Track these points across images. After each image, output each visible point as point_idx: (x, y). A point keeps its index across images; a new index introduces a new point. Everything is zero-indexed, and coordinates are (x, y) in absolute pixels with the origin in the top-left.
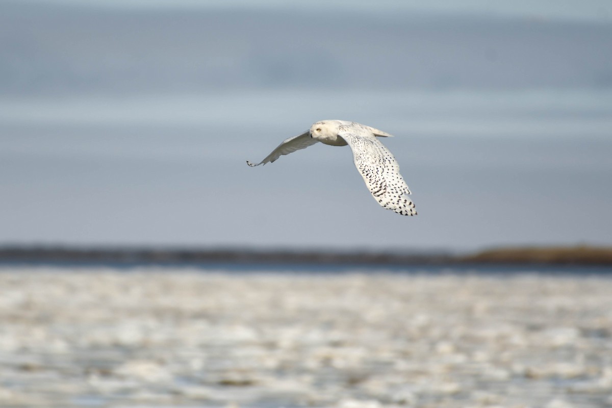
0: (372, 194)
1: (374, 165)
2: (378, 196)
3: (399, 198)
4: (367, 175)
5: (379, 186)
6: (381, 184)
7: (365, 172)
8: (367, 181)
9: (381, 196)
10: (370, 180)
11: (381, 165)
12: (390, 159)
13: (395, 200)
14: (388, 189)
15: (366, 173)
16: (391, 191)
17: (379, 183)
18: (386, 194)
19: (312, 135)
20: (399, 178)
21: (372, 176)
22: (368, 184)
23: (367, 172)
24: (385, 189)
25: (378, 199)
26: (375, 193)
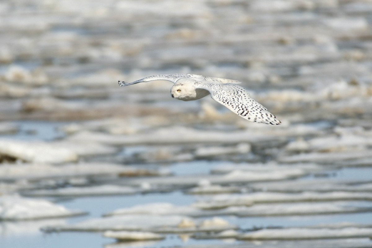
0: (240, 115)
1: (230, 97)
2: (245, 115)
3: (261, 114)
4: (228, 103)
5: (241, 109)
6: (242, 107)
7: (225, 101)
8: (230, 107)
9: (247, 115)
10: (232, 106)
11: (236, 96)
12: (241, 91)
13: (259, 115)
14: (249, 109)
15: (226, 103)
16: (252, 110)
17: (240, 106)
18: (250, 112)
19: (174, 95)
20: (252, 100)
21: (232, 103)
22: (232, 110)
23: (226, 101)
24: (247, 110)
25: (246, 118)
26: (241, 114)
